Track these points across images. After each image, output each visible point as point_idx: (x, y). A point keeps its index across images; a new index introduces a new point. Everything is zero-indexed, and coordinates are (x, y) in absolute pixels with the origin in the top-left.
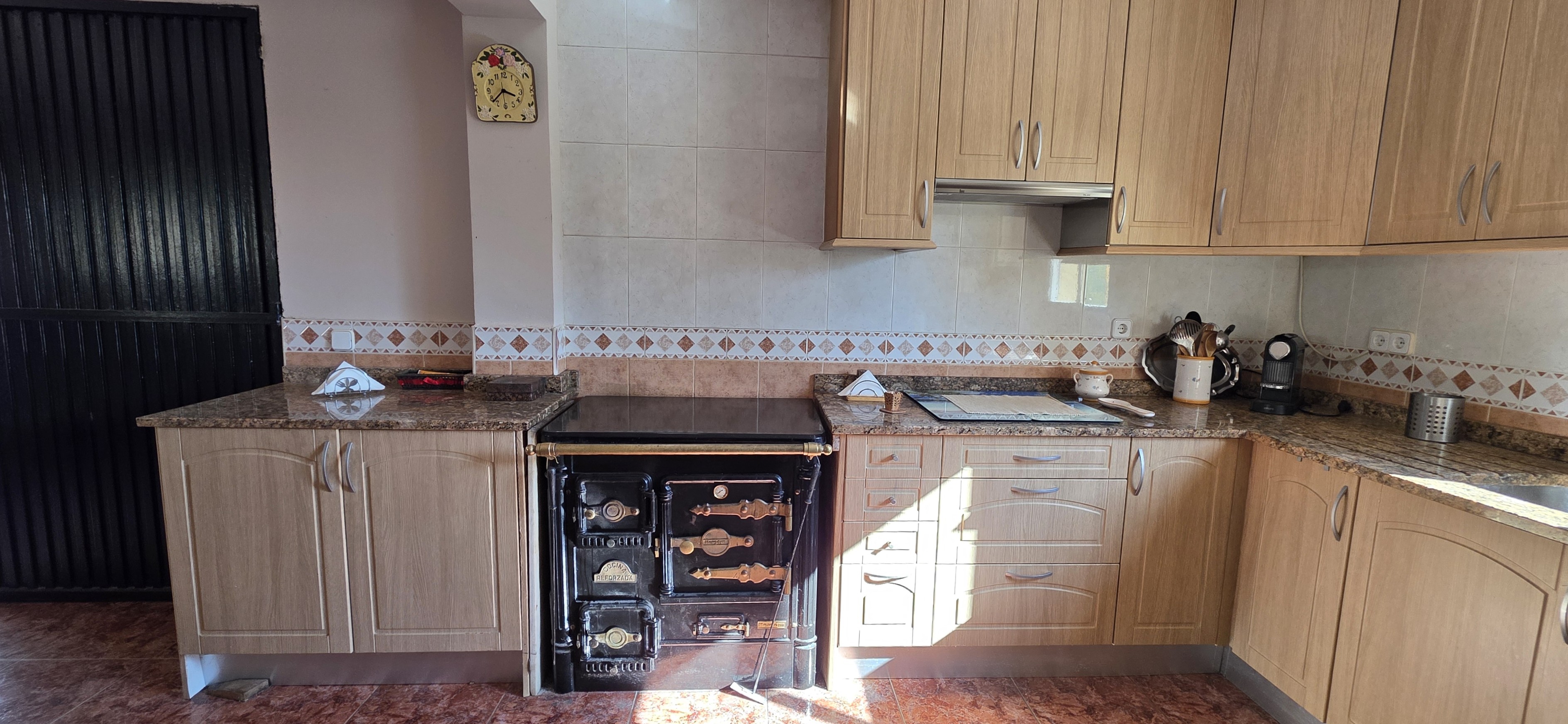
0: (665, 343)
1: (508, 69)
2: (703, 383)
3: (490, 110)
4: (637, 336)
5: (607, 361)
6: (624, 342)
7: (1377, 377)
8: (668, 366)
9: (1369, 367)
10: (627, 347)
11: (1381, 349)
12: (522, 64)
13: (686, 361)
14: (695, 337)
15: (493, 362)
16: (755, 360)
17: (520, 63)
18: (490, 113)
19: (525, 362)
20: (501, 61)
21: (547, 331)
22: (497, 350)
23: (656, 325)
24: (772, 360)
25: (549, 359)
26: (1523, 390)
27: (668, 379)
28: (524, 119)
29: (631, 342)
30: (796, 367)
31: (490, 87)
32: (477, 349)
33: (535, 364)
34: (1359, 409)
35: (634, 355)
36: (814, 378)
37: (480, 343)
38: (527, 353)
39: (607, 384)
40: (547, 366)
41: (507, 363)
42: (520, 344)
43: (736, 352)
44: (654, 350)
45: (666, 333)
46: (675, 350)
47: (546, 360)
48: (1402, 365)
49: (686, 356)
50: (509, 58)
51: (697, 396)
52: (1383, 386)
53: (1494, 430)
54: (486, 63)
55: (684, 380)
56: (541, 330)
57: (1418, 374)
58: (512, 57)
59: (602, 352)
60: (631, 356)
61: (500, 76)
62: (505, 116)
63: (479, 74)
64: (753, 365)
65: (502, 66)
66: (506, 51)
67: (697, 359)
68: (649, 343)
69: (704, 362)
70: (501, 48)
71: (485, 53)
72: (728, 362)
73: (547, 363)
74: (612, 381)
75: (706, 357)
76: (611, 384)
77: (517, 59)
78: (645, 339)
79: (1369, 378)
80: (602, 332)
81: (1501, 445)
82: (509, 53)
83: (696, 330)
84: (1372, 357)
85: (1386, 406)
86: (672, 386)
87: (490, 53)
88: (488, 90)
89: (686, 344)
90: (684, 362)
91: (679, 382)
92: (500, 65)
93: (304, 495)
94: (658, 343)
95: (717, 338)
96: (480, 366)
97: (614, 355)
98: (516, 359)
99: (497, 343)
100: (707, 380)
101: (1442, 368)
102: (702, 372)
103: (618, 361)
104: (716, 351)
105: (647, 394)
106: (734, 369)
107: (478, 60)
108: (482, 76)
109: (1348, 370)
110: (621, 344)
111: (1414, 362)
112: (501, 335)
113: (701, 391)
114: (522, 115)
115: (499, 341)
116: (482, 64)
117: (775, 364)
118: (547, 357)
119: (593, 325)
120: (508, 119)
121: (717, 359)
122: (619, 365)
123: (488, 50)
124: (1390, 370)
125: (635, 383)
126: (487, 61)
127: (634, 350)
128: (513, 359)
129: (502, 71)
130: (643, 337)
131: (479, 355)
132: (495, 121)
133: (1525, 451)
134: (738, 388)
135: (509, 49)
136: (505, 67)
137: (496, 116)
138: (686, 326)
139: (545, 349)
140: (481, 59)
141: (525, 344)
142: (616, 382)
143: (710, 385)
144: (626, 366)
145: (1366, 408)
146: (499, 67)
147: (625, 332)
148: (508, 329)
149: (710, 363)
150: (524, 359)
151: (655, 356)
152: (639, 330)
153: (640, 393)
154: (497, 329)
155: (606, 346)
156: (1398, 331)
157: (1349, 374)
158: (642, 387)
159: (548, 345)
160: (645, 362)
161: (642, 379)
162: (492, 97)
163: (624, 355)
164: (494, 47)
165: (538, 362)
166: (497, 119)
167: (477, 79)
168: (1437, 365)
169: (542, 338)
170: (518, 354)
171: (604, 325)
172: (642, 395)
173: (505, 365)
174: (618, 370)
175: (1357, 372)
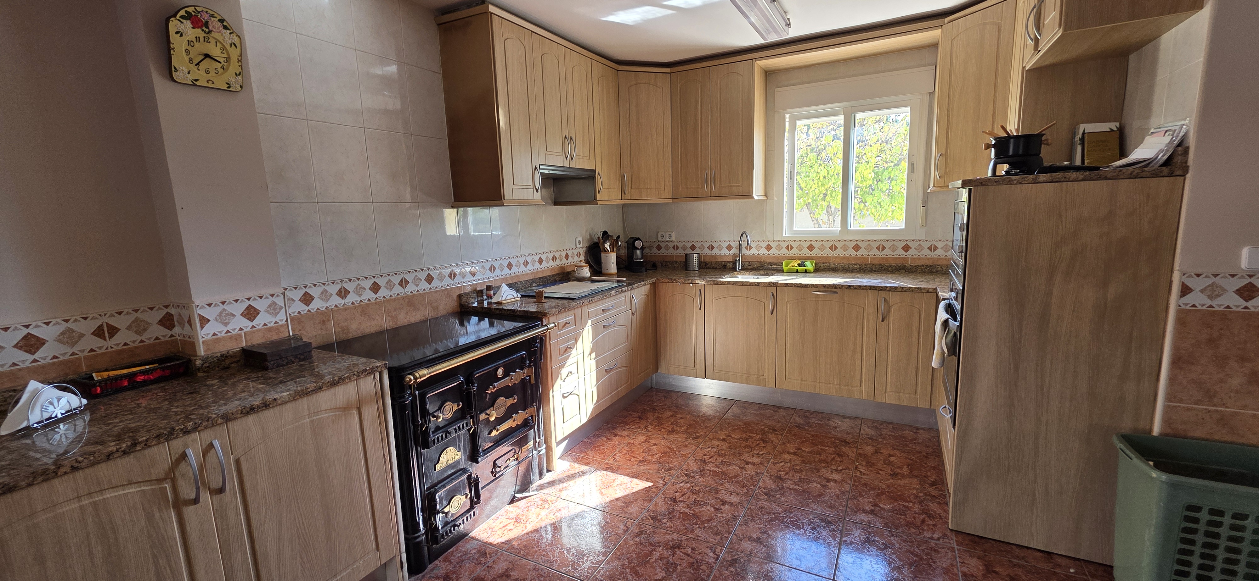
0: (359, 290)
1: (213, 34)
2: (392, 317)
3: (189, 73)
4: (335, 288)
5: (313, 315)
6: (325, 295)
7: (663, 251)
8: (363, 309)
9: (659, 248)
10: (329, 299)
11: (663, 240)
12: (230, 33)
13: (378, 303)
14: (381, 282)
15: (223, 337)
16: (424, 292)
17: (228, 31)
18: (189, 76)
19: (259, 330)
20: (206, 24)
21: (278, 296)
22: (226, 324)
23: (350, 276)
24: (434, 290)
25: (284, 322)
26: (711, 248)
27: (365, 319)
28: (228, 87)
29: (331, 295)
30: (447, 292)
31: (189, 48)
32: (202, 327)
33: (270, 330)
34: (659, 265)
35: (336, 306)
36: (460, 296)
37: (204, 321)
38: (259, 321)
39: (316, 336)
40: (282, 329)
41: (240, 335)
42: (251, 313)
43: (411, 288)
44: (352, 298)
45: (359, 282)
46: (369, 295)
47: (280, 323)
48: (671, 245)
49: (377, 298)
50: (214, 24)
51: (388, 328)
52: (665, 254)
53: (706, 263)
54: (188, 23)
55: (377, 318)
56: (272, 296)
57: (678, 248)
58: (219, 24)
59: (307, 308)
60: (333, 307)
61: (202, 39)
62: (208, 82)
63: (177, 33)
64: (422, 295)
65: (207, 30)
66: (212, 16)
67: (385, 299)
68: (347, 292)
69: (390, 299)
70: (207, 12)
71: (186, 12)
72: (406, 296)
73: (282, 326)
74: (319, 332)
75: (391, 296)
76: (320, 335)
77: (225, 28)
78: (343, 290)
79: (660, 252)
80: (305, 290)
81: (709, 268)
82: (216, 20)
83: (381, 276)
84: (659, 243)
85: (669, 262)
86: (369, 324)
87: (193, 14)
88: (187, 51)
89: (375, 288)
90: (376, 303)
91: (374, 320)
92: (204, 28)
93: (161, 524)
94: (354, 292)
95: (396, 280)
96: (208, 345)
97: (318, 309)
98: (249, 329)
99: (225, 318)
100: (394, 314)
101: (686, 244)
102: (390, 308)
103: (322, 313)
104: (398, 290)
105: (350, 336)
106: (411, 301)
107: (178, 17)
108: (181, 35)
109: (651, 250)
110: (323, 298)
111: (675, 243)
112: (229, 308)
113: (391, 323)
114: (227, 83)
115: (227, 314)
116: (182, 23)
117: (436, 292)
118: (281, 320)
119: (295, 285)
120: (210, 85)
121: (399, 296)
122: (324, 316)
123: (190, 10)
124: (667, 247)
125: (340, 330)
126: (189, 21)
127: (336, 301)
128: (245, 330)
129: (205, 35)
130: (341, 288)
131: (204, 334)
132: (196, 85)
133: (716, 268)
134: (415, 315)
135: (216, 15)
136: (210, 32)
137: (196, 80)
138: (374, 273)
139: (278, 313)
140: (181, 17)
141: (257, 312)
142: (324, 332)
143: (396, 317)
144: (330, 317)
145: (662, 264)
146: (203, 30)
147: (325, 287)
148: (236, 301)
149: (395, 300)
150: (257, 327)
151: (353, 303)
152: (337, 283)
153: (343, 337)
154: (223, 303)
155: (311, 302)
156: (668, 232)
157: (652, 252)
158: (346, 331)
159: (281, 308)
160: (346, 310)
161: (344, 324)
162: (191, 60)
163: (327, 307)
164: (199, 9)
165: (272, 327)
166: (198, 83)
167: (174, 37)
168: (684, 243)
169: (274, 303)
170: (250, 324)
171: (305, 283)
172: (346, 338)
173: (237, 338)
174: (324, 321)
175: (655, 251)
